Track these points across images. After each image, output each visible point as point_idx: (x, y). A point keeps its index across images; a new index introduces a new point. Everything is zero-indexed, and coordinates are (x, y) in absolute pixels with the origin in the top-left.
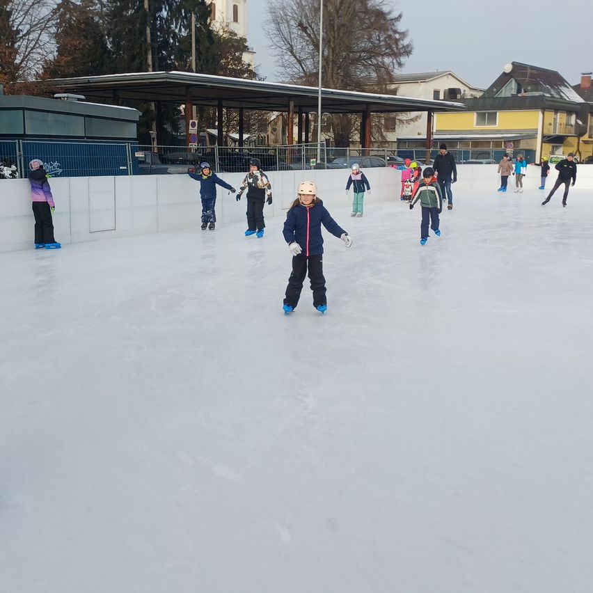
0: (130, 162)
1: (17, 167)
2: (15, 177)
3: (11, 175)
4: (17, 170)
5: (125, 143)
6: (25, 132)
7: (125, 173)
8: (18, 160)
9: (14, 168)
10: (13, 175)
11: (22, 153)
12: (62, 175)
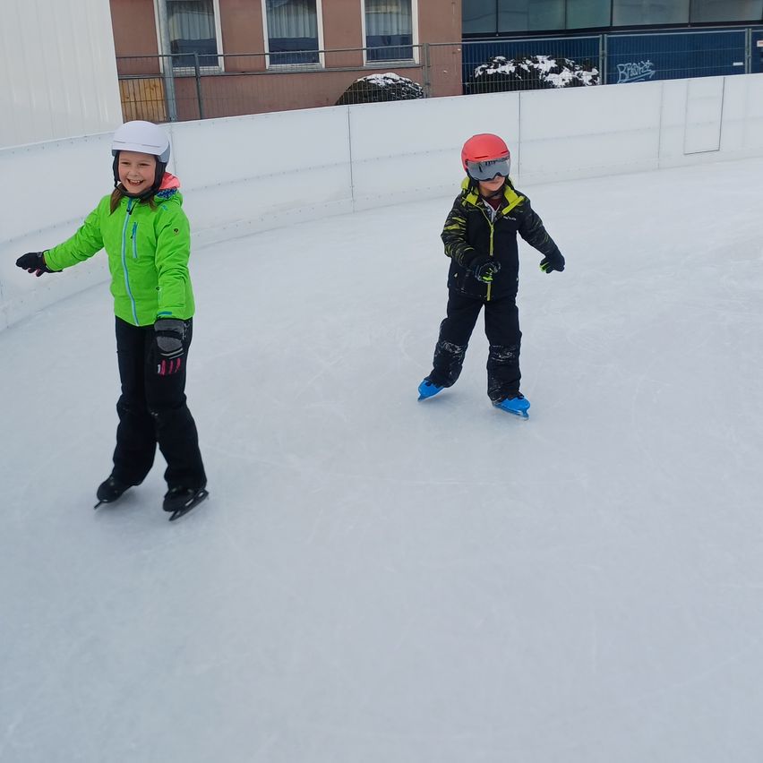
0: (748, 55)
1: (598, 69)
2: (594, 84)
3: (590, 81)
4: (598, 75)
5: (744, 28)
6: (611, 24)
7: (740, 71)
8: (601, 61)
9: (595, 71)
10: (593, 81)
11: (605, 52)
12: (655, 78)
